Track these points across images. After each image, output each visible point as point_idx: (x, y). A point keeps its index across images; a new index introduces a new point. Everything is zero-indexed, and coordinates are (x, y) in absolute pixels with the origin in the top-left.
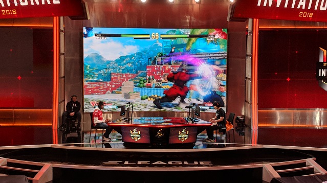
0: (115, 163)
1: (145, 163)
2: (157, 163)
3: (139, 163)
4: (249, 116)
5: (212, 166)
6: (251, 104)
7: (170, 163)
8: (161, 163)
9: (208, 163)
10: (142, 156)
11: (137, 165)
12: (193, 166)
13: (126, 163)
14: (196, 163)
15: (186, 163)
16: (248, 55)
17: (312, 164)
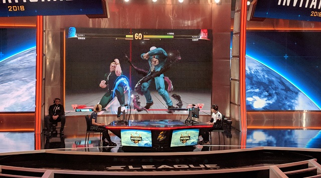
0: (119, 167)
1: (150, 167)
2: (162, 166)
3: (144, 167)
5: (220, 168)
6: (239, 106)
7: (176, 166)
8: (167, 167)
9: (214, 166)
11: (142, 170)
12: (201, 169)
13: (131, 167)
14: (202, 166)
15: (192, 166)
16: (233, 57)
17: (314, 165)
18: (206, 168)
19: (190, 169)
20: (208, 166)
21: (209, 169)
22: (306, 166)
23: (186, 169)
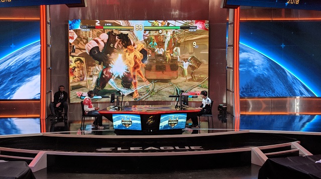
0: (108, 149)
1: (138, 148)
2: (149, 148)
3: (132, 149)
4: (231, 104)
5: (203, 150)
6: (233, 92)
7: (162, 148)
8: (154, 148)
9: (198, 148)
10: (134, 143)
11: (130, 151)
12: (186, 150)
13: (119, 149)
14: (187, 148)
16: (229, 46)
17: (297, 147)
18: (190, 150)
19: (175, 150)
20: (192, 148)
21: (193, 150)
22: (289, 148)
23: (170, 151)
